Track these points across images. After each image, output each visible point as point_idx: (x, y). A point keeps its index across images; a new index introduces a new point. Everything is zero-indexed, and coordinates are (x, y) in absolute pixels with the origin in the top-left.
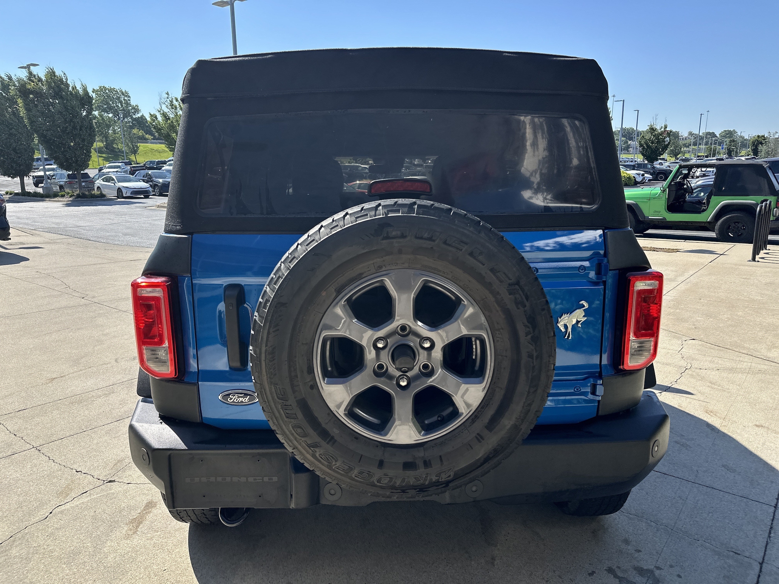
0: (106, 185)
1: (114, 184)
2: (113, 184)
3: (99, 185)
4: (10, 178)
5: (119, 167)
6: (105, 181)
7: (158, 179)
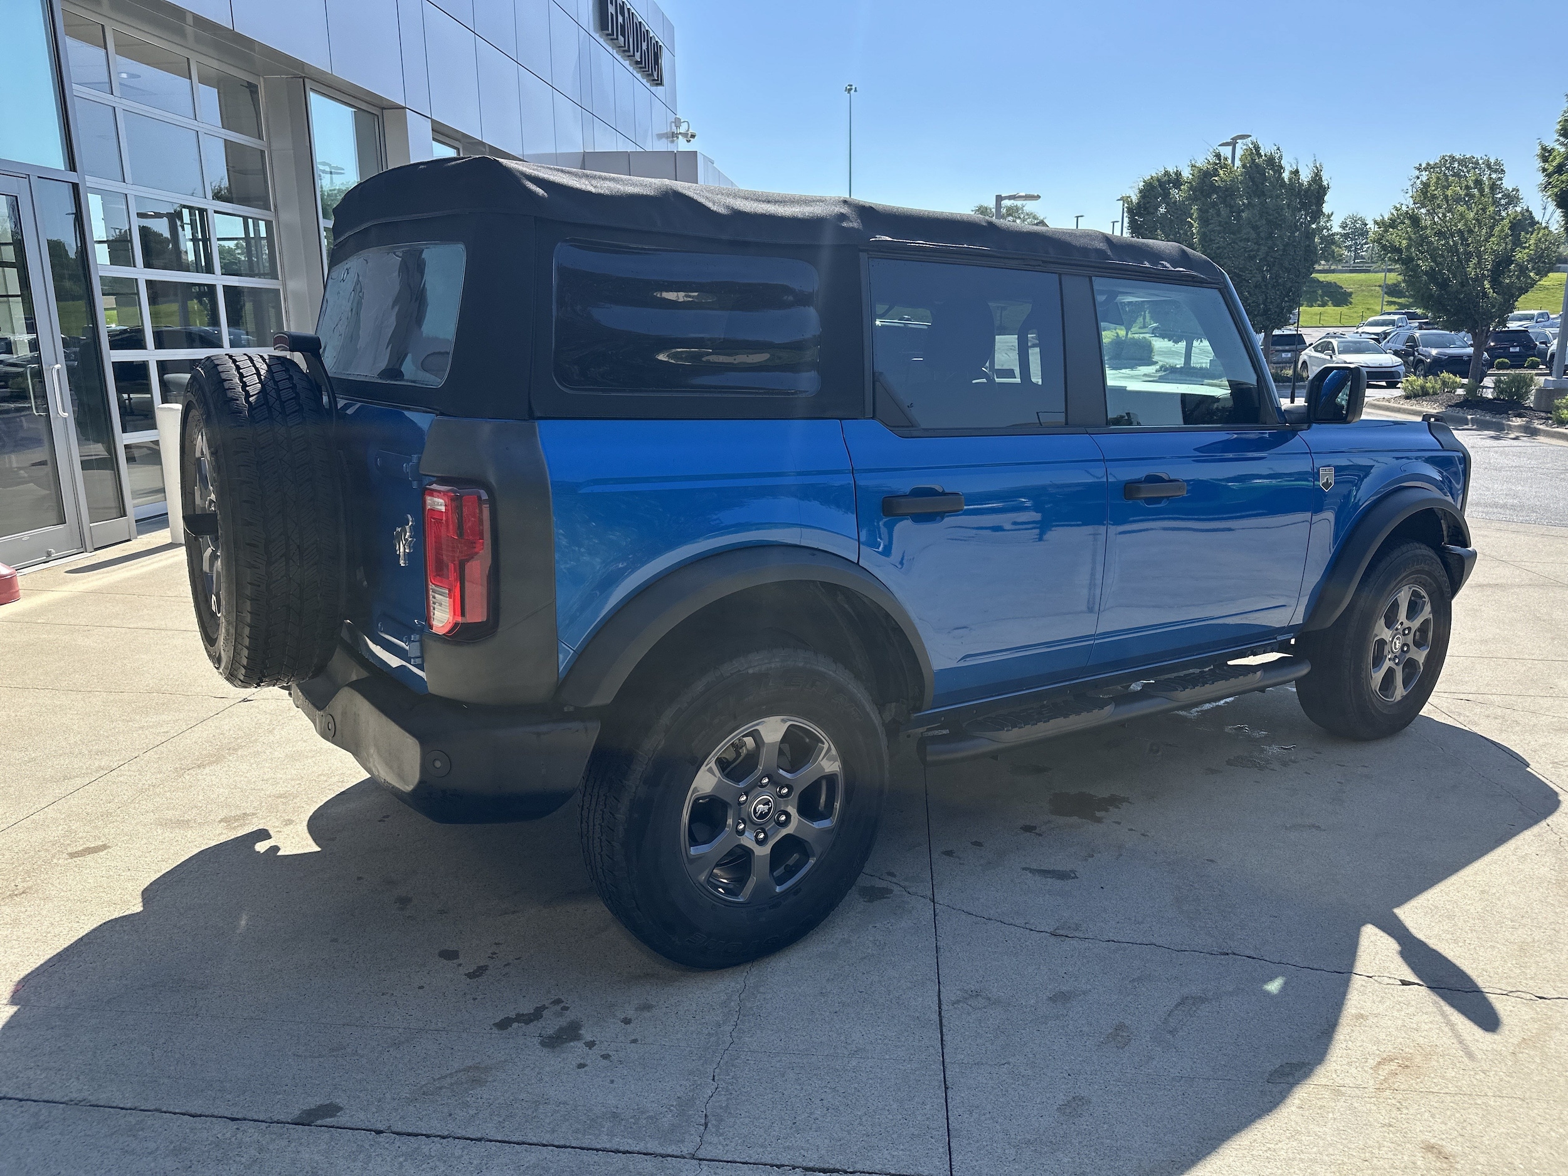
0: (1318, 358)
1: (1331, 357)
2: (1329, 357)
3: (1306, 357)
4: (1171, 342)
5: (1392, 323)
6: (1320, 352)
7: (1429, 349)
